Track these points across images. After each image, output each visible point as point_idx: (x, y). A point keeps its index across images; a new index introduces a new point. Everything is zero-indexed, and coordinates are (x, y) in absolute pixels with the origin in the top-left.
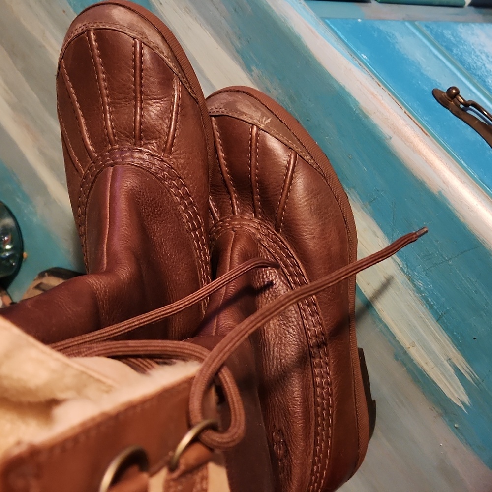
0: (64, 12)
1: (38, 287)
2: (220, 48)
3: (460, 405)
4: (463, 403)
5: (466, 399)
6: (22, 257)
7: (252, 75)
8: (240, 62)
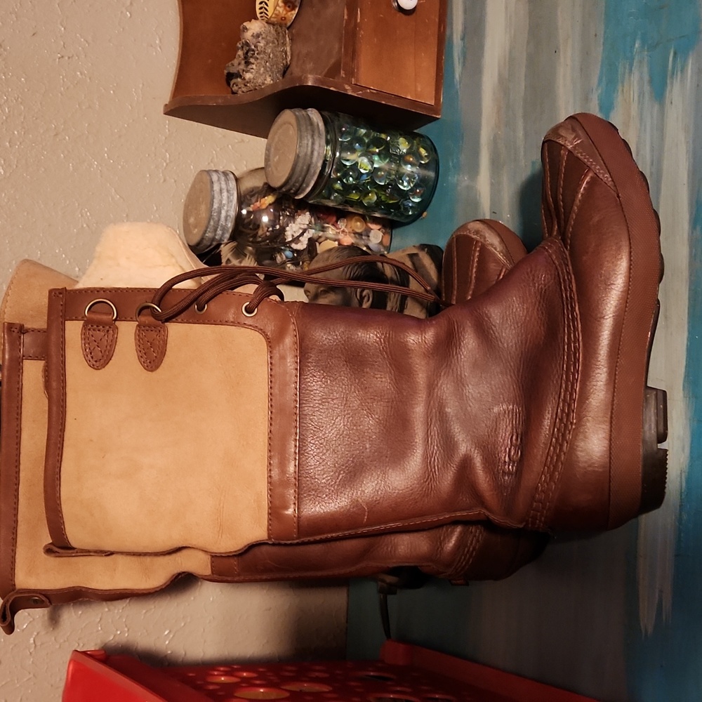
0: (596, 35)
1: (411, 256)
2: (686, 186)
3: (643, 631)
4: (646, 631)
5: (650, 630)
6: (421, 214)
7: (692, 233)
8: (692, 213)
